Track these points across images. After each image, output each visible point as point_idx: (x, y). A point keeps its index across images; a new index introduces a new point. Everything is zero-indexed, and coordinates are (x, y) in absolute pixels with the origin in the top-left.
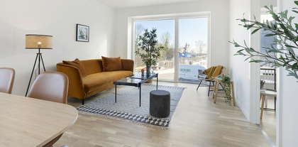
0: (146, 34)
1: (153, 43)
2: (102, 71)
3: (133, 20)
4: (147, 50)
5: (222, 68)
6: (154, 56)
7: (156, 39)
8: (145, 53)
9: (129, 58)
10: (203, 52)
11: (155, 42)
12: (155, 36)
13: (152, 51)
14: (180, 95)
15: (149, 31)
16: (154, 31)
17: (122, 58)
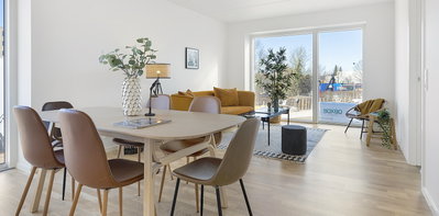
0: (271, 56)
1: (281, 68)
4: (273, 79)
5: (383, 101)
6: (282, 86)
7: (284, 63)
8: (271, 82)
11: (284, 67)
12: (284, 58)
13: (280, 78)
14: (320, 137)
15: (274, 52)
16: (282, 52)
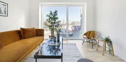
2: (21, 39)
3: (42, 5)
9: (40, 28)
10: (64, 23)
17: (35, 28)
